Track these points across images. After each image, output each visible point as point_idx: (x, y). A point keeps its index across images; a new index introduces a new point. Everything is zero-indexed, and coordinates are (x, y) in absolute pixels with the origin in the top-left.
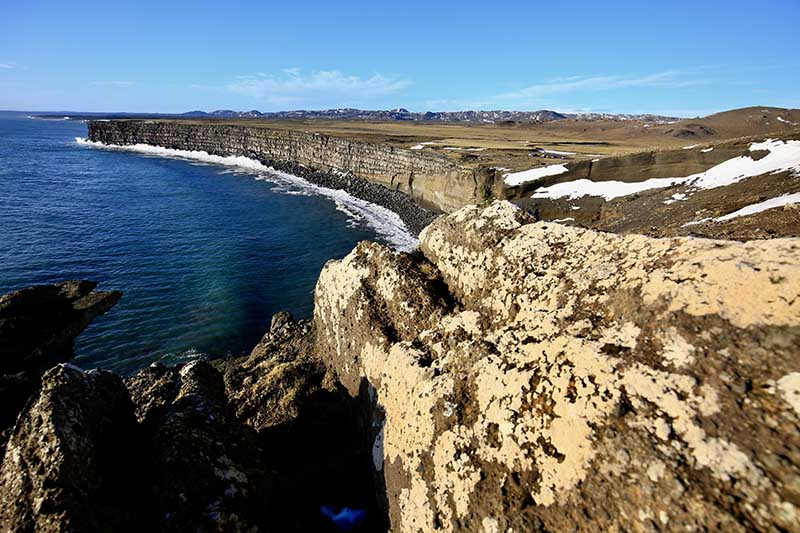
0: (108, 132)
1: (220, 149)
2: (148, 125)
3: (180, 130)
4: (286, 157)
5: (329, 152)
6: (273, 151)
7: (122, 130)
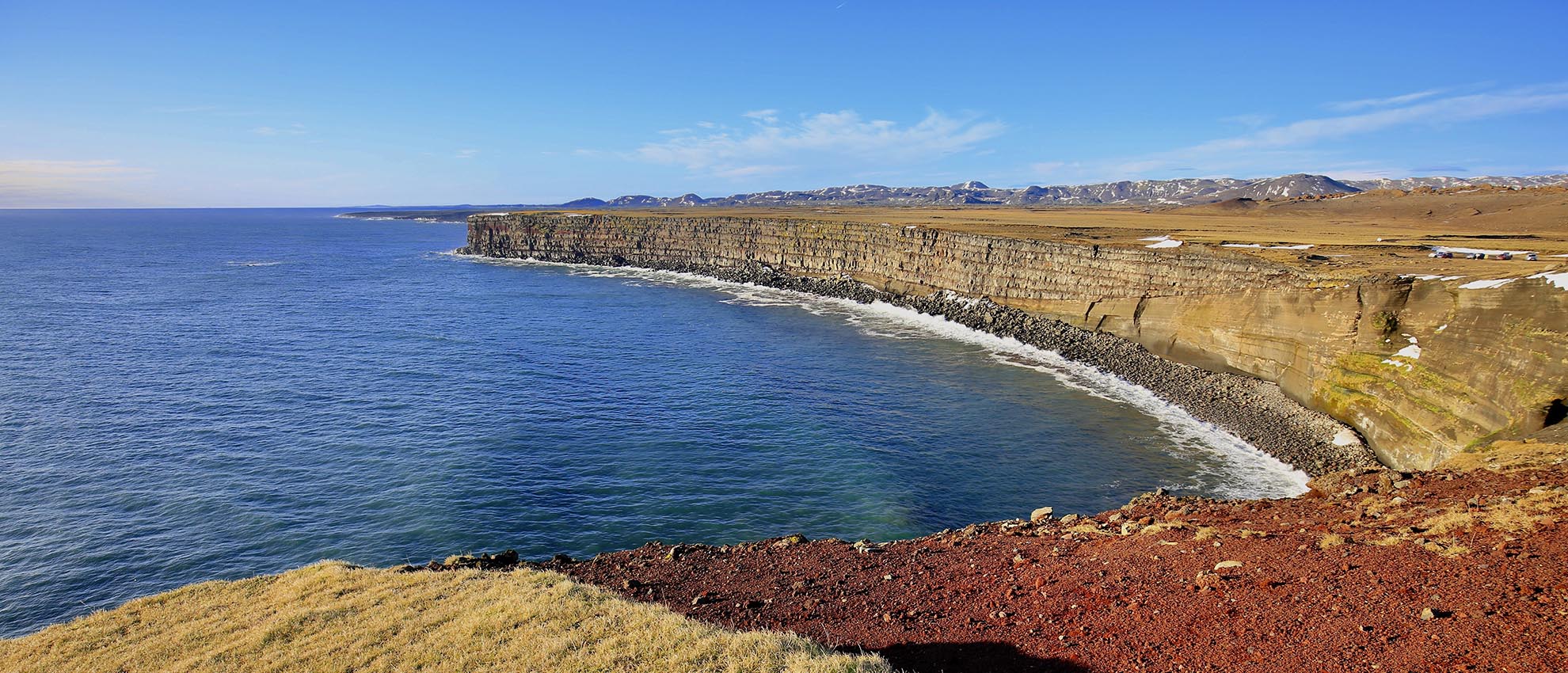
0: (503, 233)
1: (700, 261)
2: (573, 219)
3: (629, 227)
4: (835, 273)
5: (937, 261)
6: (808, 262)
7: (529, 230)
